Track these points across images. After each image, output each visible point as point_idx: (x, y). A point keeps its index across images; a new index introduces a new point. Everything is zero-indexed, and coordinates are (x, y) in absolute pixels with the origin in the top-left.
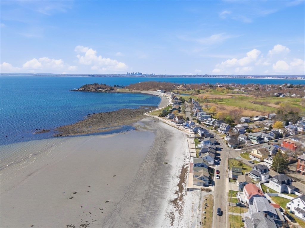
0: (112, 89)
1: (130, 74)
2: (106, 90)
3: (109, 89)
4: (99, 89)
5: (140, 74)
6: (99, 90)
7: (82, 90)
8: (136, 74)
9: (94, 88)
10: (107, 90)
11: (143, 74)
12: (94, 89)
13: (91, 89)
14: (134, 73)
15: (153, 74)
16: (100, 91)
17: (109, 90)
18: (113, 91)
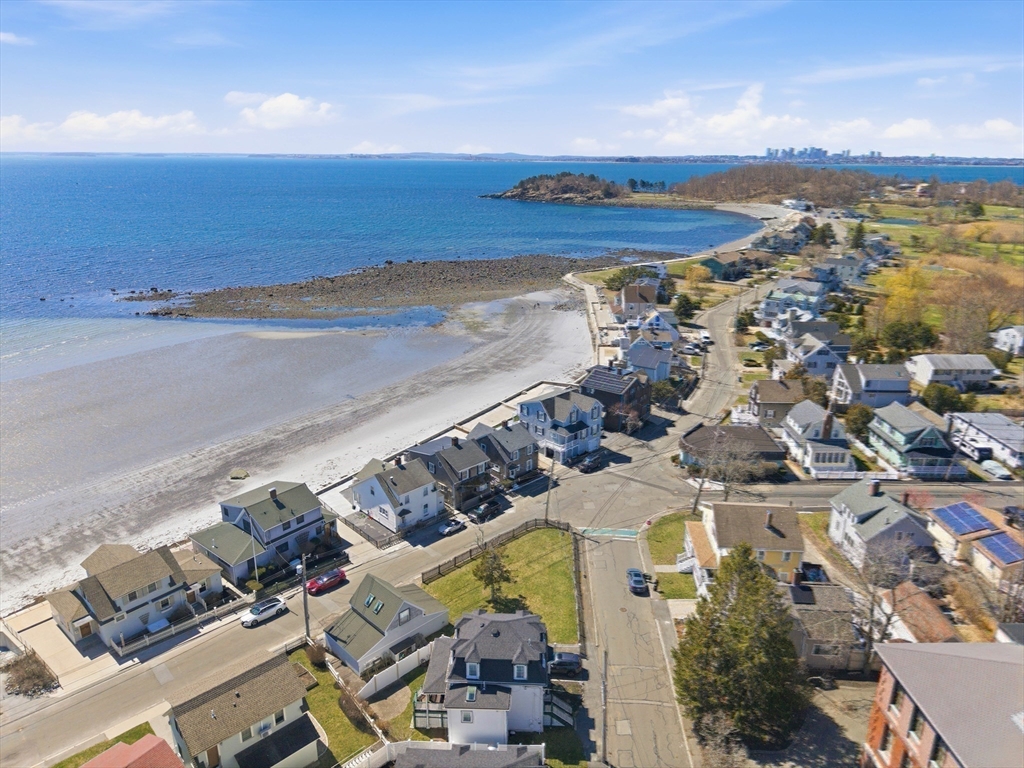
0: (609, 194)
1: (780, 154)
2: (590, 195)
3: (599, 193)
4: (566, 192)
5: (819, 153)
6: (567, 196)
7: (513, 197)
8: (802, 154)
9: (553, 187)
10: (591, 198)
11: (830, 154)
12: (552, 192)
13: (543, 192)
14: (796, 152)
15: (873, 153)
16: (567, 199)
17: (599, 198)
18: (612, 200)
